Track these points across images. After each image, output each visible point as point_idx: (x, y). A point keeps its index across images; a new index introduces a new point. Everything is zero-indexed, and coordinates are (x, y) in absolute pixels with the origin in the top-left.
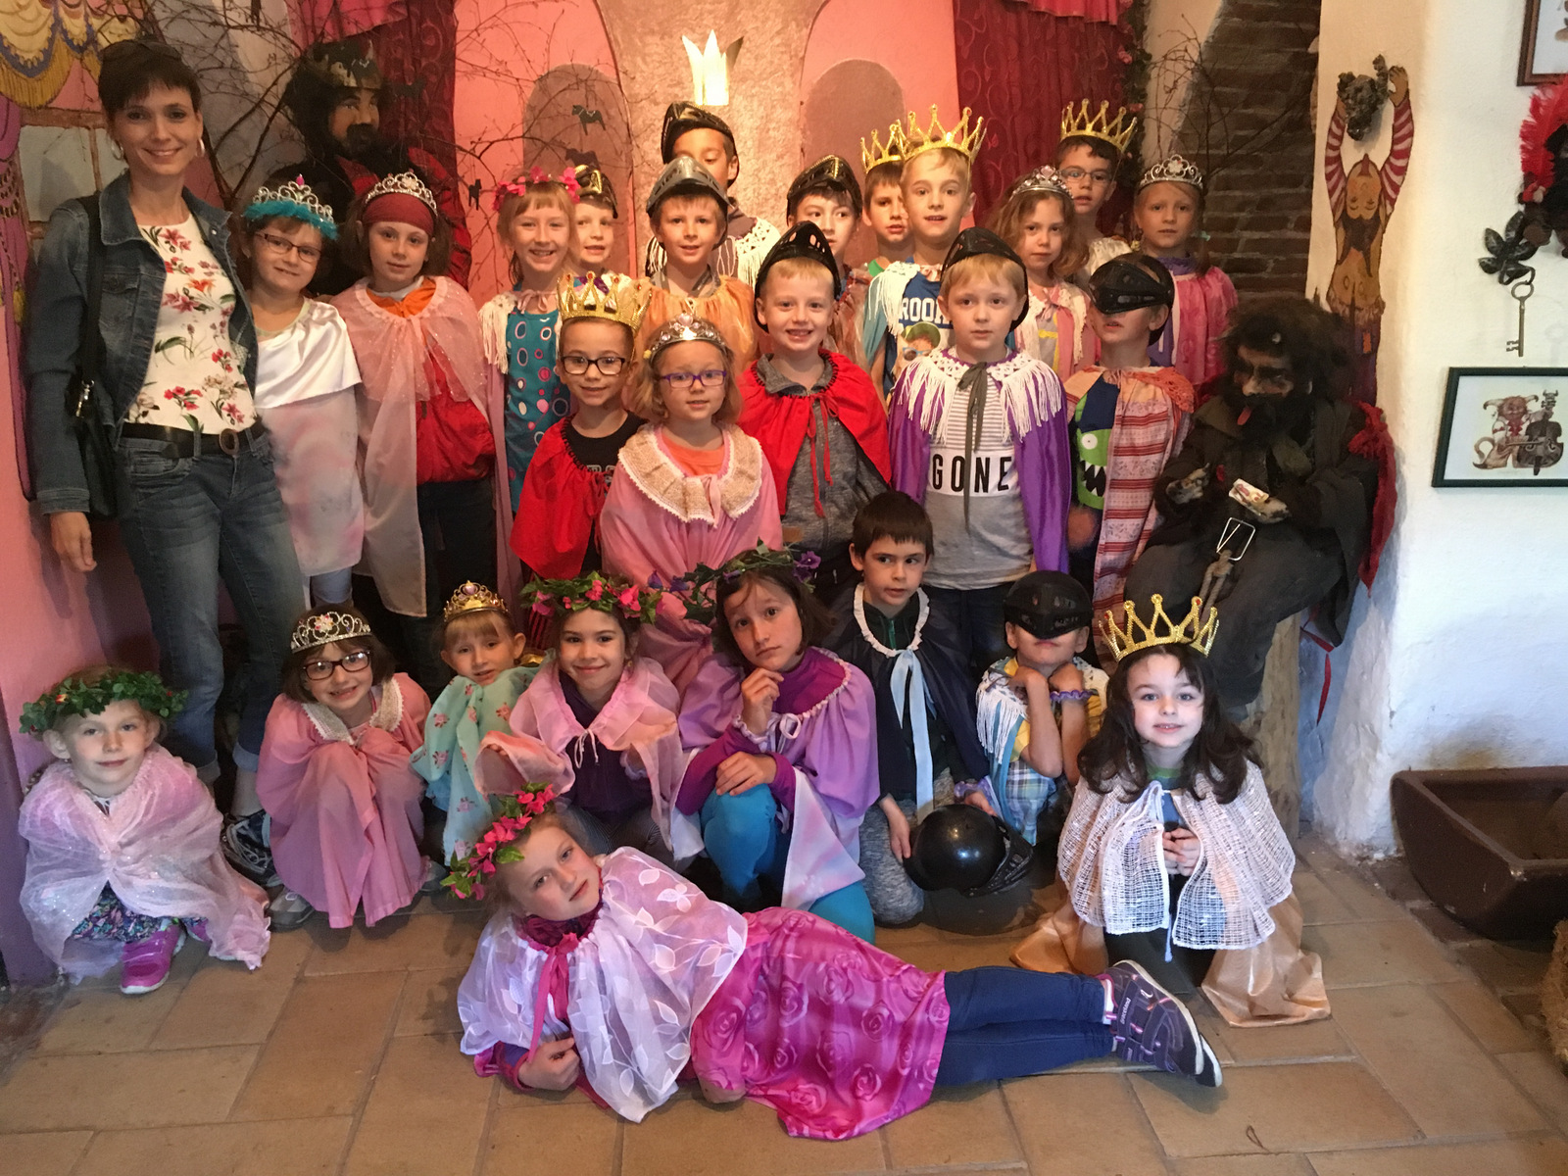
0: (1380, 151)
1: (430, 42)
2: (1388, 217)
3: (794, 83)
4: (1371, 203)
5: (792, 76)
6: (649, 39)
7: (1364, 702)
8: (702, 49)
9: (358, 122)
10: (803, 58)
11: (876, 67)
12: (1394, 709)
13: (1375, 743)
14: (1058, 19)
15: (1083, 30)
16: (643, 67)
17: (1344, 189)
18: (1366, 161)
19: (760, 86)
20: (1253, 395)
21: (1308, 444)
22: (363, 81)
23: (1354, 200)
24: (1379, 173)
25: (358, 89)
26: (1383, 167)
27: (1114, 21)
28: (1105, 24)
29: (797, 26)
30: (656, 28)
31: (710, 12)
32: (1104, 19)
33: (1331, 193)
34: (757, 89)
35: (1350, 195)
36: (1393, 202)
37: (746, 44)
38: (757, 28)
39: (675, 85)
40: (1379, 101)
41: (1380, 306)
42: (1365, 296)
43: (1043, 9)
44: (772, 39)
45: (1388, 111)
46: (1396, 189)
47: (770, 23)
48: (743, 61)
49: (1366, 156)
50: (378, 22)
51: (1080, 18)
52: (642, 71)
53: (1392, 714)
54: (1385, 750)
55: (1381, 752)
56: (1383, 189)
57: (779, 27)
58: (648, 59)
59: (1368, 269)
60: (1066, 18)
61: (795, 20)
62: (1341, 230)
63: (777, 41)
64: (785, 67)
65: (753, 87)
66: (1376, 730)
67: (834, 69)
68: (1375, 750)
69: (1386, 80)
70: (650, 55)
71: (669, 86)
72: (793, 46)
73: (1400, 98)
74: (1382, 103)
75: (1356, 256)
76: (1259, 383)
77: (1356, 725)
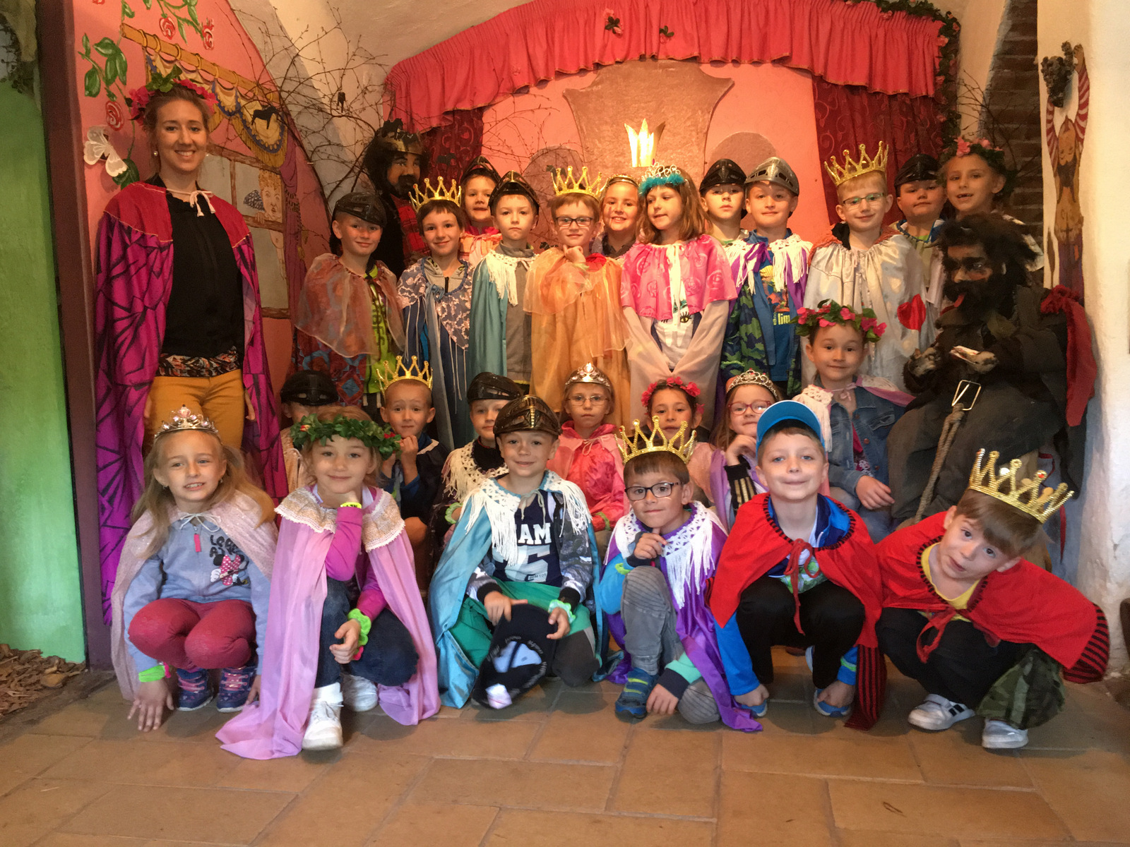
0: (1072, 111)
1: (466, 136)
2: (1080, 154)
3: (699, 149)
4: (1071, 149)
5: (698, 145)
6: (605, 128)
7: (1095, 541)
8: (638, 132)
9: (406, 174)
10: (707, 133)
11: (757, 136)
12: (1117, 543)
13: (1105, 574)
14: (890, 97)
15: (908, 102)
16: (599, 145)
17: (1057, 148)
18: (1067, 120)
19: (676, 153)
20: (962, 282)
21: (1014, 317)
22: (410, 148)
23: (1062, 152)
24: (1074, 125)
25: (406, 153)
26: (1076, 120)
27: (931, 94)
28: (925, 97)
29: (702, 113)
30: (609, 120)
31: (643, 108)
32: (924, 94)
33: (1051, 154)
34: (674, 155)
35: (1060, 149)
36: (1082, 141)
37: (668, 127)
38: (674, 117)
39: (620, 155)
40: (1069, 73)
41: (1081, 221)
42: (1073, 218)
43: (878, 90)
44: (685, 122)
45: (1075, 77)
46: (1083, 130)
47: (684, 112)
48: (665, 137)
49: (1067, 117)
50: (435, 125)
51: (905, 94)
52: (599, 148)
53: (1116, 546)
54: (1112, 579)
55: (1110, 581)
56: (1077, 135)
57: (690, 114)
58: (602, 140)
59: (1073, 197)
60: (895, 95)
61: (700, 109)
62: (1058, 177)
63: (689, 123)
64: (694, 140)
65: (672, 154)
66: (1104, 562)
67: (727, 139)
68: (1105, 580)
69: (1072, 57)
70: (604, 138)
71: (616, 156)
72: (700, 125)
73: (1080, 67)
74: (1071, 74)
75: (1067, 190)
76: (966, 273)
77: (1091, 562)
